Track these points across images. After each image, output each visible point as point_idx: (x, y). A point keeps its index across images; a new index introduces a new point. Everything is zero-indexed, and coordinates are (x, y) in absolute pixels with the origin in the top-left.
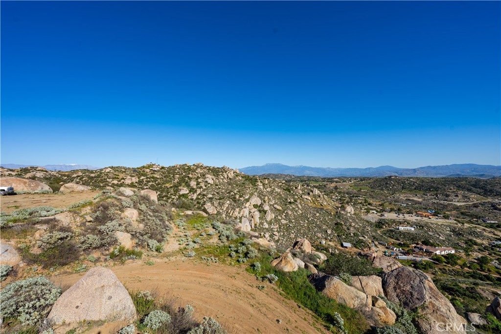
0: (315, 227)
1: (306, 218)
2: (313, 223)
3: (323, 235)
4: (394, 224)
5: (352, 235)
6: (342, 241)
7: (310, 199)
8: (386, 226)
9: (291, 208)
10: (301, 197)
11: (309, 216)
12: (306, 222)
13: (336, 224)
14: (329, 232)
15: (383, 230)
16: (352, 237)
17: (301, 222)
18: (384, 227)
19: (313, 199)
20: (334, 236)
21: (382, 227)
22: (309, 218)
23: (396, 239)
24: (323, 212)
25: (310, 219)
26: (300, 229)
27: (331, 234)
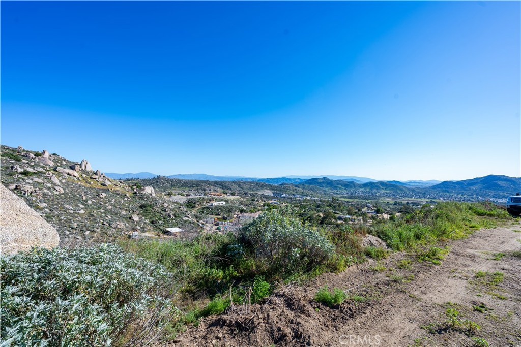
0: (104, 213)
1: (78, 200)
2: (99, 208)
3: (127, 225)
4: (205, 202)
5: (172, 217)
6: (162, 228)
7: (76, 174)
8: (198, 205)
9: (30, 181)
10: (56, 170)
11: (84, 198)
12: (82, 206)
13: (141, 207)
14: (136, 218)
15: (197, 209)
16: (172, 219)
17: (67, 206)
18: (197, 206)
19: (84, 176)
20: (145, 223)
21: (195, 207)
22: (86, 201)
23: (216, 215)
24: (110, 194)
25: (90, 202)
26: (69, 221)
27: (140, 221)
